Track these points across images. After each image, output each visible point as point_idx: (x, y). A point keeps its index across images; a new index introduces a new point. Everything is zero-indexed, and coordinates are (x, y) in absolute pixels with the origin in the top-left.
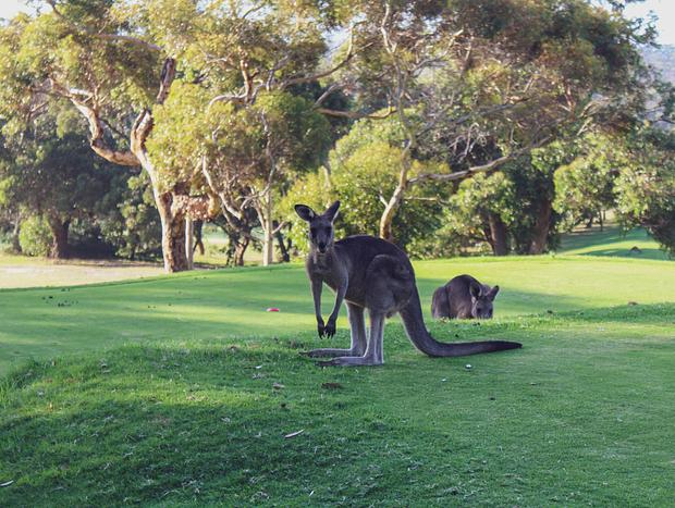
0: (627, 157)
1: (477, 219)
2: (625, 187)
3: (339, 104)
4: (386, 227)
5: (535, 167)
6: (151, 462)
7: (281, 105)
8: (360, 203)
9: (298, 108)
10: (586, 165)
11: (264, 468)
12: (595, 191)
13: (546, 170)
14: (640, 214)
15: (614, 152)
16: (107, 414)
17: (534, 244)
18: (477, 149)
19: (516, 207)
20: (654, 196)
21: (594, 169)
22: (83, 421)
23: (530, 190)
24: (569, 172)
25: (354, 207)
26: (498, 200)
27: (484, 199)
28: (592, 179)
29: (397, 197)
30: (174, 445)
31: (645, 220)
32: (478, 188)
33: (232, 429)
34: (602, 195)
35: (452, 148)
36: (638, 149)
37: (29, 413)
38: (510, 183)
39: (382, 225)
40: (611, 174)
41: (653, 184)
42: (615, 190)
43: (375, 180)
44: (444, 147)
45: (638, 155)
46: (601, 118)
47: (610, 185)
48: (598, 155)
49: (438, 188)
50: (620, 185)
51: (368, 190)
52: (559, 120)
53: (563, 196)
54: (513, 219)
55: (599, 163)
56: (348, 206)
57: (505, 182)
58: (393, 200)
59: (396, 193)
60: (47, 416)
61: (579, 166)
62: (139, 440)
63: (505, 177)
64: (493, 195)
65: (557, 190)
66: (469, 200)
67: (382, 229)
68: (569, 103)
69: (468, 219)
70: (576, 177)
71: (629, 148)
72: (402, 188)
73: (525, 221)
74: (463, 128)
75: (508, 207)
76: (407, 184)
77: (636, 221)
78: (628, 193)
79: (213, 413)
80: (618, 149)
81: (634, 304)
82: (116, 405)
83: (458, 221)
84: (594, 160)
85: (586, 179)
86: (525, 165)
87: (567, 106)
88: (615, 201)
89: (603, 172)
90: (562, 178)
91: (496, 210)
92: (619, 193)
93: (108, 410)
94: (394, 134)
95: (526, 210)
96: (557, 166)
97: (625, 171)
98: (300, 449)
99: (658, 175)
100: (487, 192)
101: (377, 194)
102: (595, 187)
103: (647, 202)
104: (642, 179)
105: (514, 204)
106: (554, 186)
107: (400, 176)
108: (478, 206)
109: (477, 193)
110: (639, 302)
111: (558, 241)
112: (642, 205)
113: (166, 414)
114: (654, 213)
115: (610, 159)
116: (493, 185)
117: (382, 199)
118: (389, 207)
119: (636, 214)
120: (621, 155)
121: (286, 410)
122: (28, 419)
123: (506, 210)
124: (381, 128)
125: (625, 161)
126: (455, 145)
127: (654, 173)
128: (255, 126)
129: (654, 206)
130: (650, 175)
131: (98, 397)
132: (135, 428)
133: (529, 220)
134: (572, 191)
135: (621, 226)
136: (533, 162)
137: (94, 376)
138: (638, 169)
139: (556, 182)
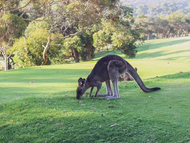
0: (115, 29)
1: (70, 51)
2: (115, 38)
3: (26, 17)
4: (45, 54)
5: (87, 34)
6: (63, 139)
7: (10, 18)
8: (36, 47)
9: (16, 18)
10: (102, 32)
11: (108, 139)
12: (106, 40)
13: (90, 34)
14: (120, 46)
15: (111, 28)
16: (36, 123)
17: (87, 57)
18: (68, 29)
19: (82, 46)
20: (124, 41)
21: (105, 33)
22: (28, 126)
23: (86, 41)
24: (97, 34)
25: (34, 48)
26: (76, 44)
27: (72, 44)
28: (104, 36)
29: (48, 45)
30: (68, 132)
31: (121, 48)
32: (70, 41)
33: (89, 125)
34: (108, 41)
35: (61, 29)
36: (118, 26)
37: (4, 124)
38: (80, 39)
39: (44, 54)
40: (110, 34)
41: (123, 37)
42: (112, 39)
43: (40, 40)
44: (58, 29)
45: (118, 29)
46: (109, 17)
47: (110, 38)
48: (106, 29)
49: (60, 41)
50: (113, 38)
51: (38, 43)
52: (96, 19)
53: (96, 42)
54: (81, 50)
55: (106, 31)
56: (32, 49)
57: (78, 39)
58: (47, 46)
59: (47, 44)
60: (12, 125)
61: (100, 32)
62: (54, 131)
63: (78, 37)
64: (74, 43)
65: (94, 40)
66: (67, 45)
67: (44, 55)
68: (99, 13)
69: (67, 51)
70: (100, 36)
71: (115, 26)
72: (49, 42)
73: (84, 50)
74: (63, 23)
75: (79, 46)
76: (51, 40)
77: (118, 49)
78: (116, 40)
79: (77, 120)
80: (112, 27)
81: (181, 72)
82: (38, 119)
83: (64, 51)
84: (105, 30)
85: (103, 36)
86: (83, 33)
87: (99, 14)
88: (112, 42)
89: (108, 34)
90: (95, 37)
91: (75, 47)
92: (113, 40)
93: (36, 121)
94: (42, 25)
95: (85, 47)
96: (93, 33)
97: (115, 33)
98: (118, 131)
99: (125, 34)
100: (73, 42)
101: (41, 44)
102: (106, 39)
103: (122, 43)
104: (120, 36)
105: (81, 45)
106: (93, 39)
107: (48, 38)
108: (70, 46)
109: (70, 43)
110: (183, 72)
111: (94, 56)
112: (120, 43)
113: (60, 121)
114: (124, 46)
115: (110, 30)
116: (74, 40)
117: (43, 46)
118: (45, 48)
119: (118, 46)
120: (113, 29)
121: (104, 117)
122: (5, 127)
123: (78, 47)
124: (38, 24)
125: (114, 30)
126: (62, 28)
127: (123, 34)
128: (3, 24)
129: (124, 44)
130: (122, 34)
131: (30, 117)
132: (51, 127)
133: (86, 50)
134: (98, 41)
135: (114, 50)
136: (86, 32)
137: (23, 109)
138: (118, 33)
139: (93, 38)
